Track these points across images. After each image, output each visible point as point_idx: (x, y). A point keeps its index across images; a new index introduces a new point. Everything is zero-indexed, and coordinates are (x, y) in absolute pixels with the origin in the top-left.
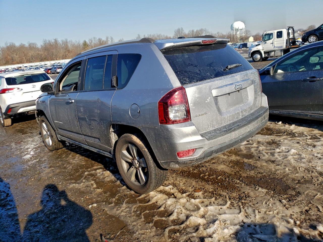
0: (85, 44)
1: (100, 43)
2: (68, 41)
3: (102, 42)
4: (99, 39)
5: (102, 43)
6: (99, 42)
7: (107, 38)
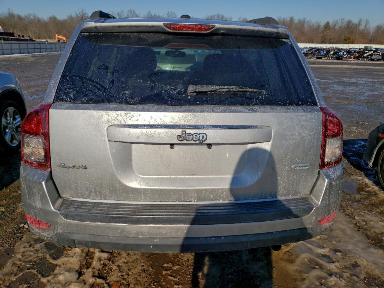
0: (327, 26)
1: (348, 27)
2: (306, 21)
3: (351, 25)
4: (347, 21)
5: (351, 27)
6: (347, 25)
7: (360, 22)
